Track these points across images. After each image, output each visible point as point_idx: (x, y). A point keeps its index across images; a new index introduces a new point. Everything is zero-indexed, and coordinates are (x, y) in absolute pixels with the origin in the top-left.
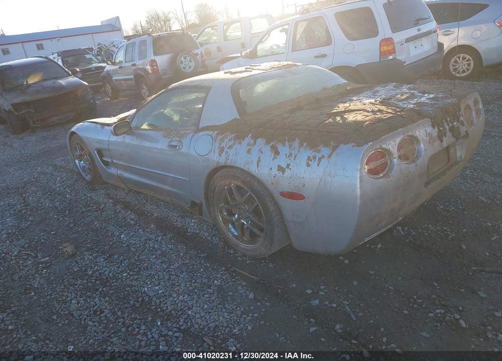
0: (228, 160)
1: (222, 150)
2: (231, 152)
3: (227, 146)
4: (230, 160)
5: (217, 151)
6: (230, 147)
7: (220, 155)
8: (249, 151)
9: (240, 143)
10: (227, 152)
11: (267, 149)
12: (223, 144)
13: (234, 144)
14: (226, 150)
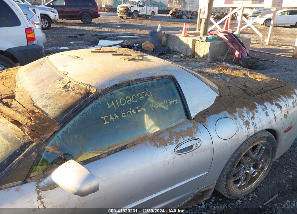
0: (257, 128)
1: (247, 123)
2: (255, 121)
3: (250, 118)
4: (258, 127)
5: (244, 127)
6: (253, 118)
7: (248, 128)
8: (267, 114)
9: (257, 112)
10: (253, 123)
11: (275, 107)
12: (246, 119)
13: (254, 114)
14: (250, 121)
